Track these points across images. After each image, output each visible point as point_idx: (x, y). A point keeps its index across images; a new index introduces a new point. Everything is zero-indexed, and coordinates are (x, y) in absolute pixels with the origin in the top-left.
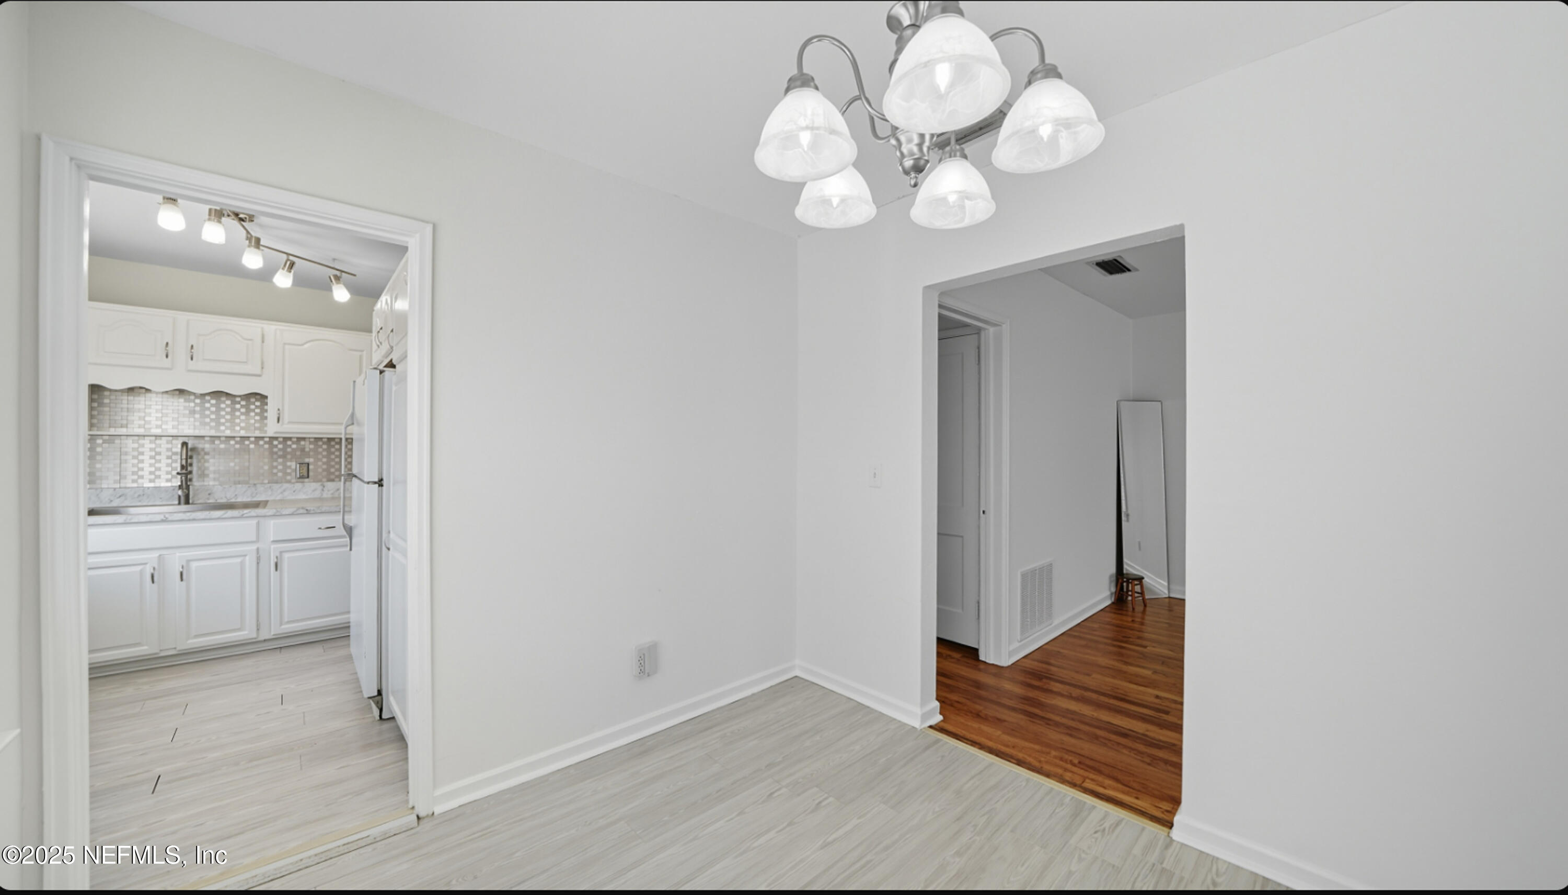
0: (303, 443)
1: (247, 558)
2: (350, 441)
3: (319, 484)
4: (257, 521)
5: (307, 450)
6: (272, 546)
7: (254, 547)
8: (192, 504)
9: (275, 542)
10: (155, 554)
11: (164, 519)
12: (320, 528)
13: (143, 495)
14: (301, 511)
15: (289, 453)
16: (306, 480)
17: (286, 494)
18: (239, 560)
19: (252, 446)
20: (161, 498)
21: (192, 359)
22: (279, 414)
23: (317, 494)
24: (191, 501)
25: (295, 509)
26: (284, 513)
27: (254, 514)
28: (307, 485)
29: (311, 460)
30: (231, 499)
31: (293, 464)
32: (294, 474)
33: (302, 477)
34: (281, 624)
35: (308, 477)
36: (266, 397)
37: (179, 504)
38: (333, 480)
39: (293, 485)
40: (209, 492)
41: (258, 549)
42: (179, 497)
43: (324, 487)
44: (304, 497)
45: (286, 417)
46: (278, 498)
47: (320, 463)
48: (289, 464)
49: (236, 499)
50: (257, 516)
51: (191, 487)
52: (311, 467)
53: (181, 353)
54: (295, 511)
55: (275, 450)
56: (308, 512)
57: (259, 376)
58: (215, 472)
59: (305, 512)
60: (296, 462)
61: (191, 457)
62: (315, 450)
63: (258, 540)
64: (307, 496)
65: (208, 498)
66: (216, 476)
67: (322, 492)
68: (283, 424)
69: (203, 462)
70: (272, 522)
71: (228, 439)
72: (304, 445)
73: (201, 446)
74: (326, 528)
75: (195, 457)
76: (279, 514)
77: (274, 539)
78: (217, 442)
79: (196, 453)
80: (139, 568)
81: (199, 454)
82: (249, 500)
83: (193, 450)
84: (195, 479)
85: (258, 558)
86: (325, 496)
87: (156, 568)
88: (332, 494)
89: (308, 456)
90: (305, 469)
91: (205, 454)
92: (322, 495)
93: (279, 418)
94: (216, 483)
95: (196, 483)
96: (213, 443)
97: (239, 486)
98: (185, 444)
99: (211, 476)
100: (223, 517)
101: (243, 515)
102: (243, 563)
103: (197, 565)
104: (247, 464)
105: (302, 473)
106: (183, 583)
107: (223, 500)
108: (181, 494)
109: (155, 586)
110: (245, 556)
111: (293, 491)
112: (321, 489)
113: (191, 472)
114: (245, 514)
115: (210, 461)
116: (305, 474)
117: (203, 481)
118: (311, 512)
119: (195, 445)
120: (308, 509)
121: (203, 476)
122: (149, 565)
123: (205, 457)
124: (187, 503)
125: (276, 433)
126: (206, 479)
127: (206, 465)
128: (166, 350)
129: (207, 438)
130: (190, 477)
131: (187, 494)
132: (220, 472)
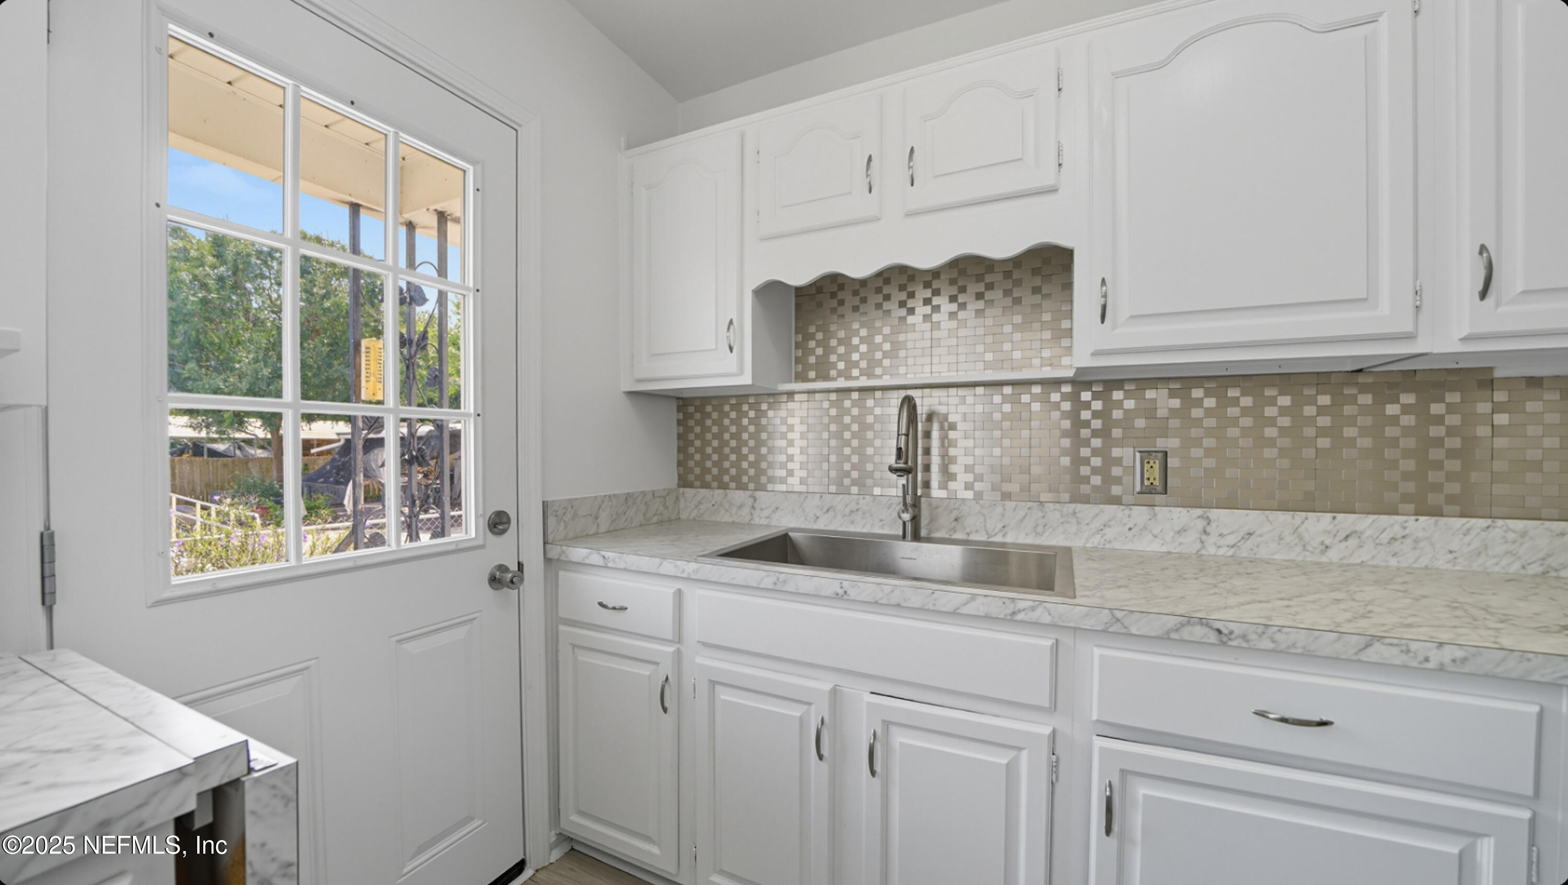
0: (1150, 394)
1: (1025, 754)
3: (1198, 511)
4: (1049, 643)
5: (1162, 413)
6: (1099, 742)
7: (1043, 726)
8: (929, 540)
9: (1105, 727)
10: (825, 684)
11: (841, 592)
12: (1262, 714)
13: (858, 510)
14: (1199, 632)
15: (1117, 423)
16: (1159, 498)
17: (1110, 533)
18: (1001, 759)
19: (1036, 407)
20: (882, 521)
21: (912, 183)
22: (1102, 297)
23: (1189, 544)
24: (923, 533)
25: (1172, 621)
26: (1134, 630)
27: (1047, 619)
28: (1162, 512)
29: (1172, 442)
30: (995, 535)
31: (1127, 454)
32: (1129, 480)
33: (1149, 490)
35: (1165, 490)
36: (1068, 254)
37: (905, 537)
38: (1236, 504)
39: (1127, 512)
40: (954, 514)
41: (1054, 734)
42: (904, 523)
43: (1209, 521)
44: (1155, 546)
45: (1121, 309)
46: (1095, 541)
47: (1197, 453)
48: (1117, 452)
49: (1004, 536)
50: (1053, 626)
51: (923, 500)
52: (1172, 462)
53: (892, 170)
54: (1176, 629)
55: (1084, 415)
56: (1223, 638)
57: (1050, 191)
58: (968, 469)
59: (1213, 638)
60: (1134, 448)
61: (927, 435)
62: (1181, 413)
63: (1054, 707)
64: (1164, 549)
65: (954, 530)
66: (970, 478)
67: (1204, 537)
68: (1114, 328)
69: (946, 444)
70: (1097, 652)
71: (989, 390)
72: (1154, 400)
73: (943, 409)
74: (1284, 720)
75: (935, 434)
76: (1124, 631)
77: (1102, 719)
78: (970, 400)
79: (936, 426)
80: (796, 712)
81: (942, 428)
82: (1029, 540)
83: (930, 417)
84: (934, 484)
85: (1054, 768)
86: (1212, 550)
87: (826, 720)
88: (1232, 547)
89: (1164, 432)
90: (1157, 467)
91: (953, 427)
92: (1204, 547)
93: (1104, 308)
94: (969, 495)
95: (937, 492)
96: (963, 401)
97: (1010, 505)
98: (909, 404)
99: (963, 477)
100: (964, 610)
101: (1014, 613)
102: (1011, 769)
103: (900, 738)
104: (1025, 452)
105: (1148, 479)
106: (876, 781)
107: (981, 537)
108: (907, 516)
109: (824, 765)
110: (1020, 749)
111: (1130, 529)
112: (1205, 532)
113: (927, 468)
114: (1020, 611)
115: (962, 443)
116: (1157, 483)
117: (946, 488)
118: (1230, 643)
119: (933, 408)
120: (1225, 631)
121: (948, 475)
122: (813, 706)
123: (952, 435)
124: (916, 537)
125: (1096, 354)
126: (952, 485)
127: (952, 452)
128: (867, 176)
129: (953, 391)
130: (925, 479)
131: (915, 519)
132: (978, 469)
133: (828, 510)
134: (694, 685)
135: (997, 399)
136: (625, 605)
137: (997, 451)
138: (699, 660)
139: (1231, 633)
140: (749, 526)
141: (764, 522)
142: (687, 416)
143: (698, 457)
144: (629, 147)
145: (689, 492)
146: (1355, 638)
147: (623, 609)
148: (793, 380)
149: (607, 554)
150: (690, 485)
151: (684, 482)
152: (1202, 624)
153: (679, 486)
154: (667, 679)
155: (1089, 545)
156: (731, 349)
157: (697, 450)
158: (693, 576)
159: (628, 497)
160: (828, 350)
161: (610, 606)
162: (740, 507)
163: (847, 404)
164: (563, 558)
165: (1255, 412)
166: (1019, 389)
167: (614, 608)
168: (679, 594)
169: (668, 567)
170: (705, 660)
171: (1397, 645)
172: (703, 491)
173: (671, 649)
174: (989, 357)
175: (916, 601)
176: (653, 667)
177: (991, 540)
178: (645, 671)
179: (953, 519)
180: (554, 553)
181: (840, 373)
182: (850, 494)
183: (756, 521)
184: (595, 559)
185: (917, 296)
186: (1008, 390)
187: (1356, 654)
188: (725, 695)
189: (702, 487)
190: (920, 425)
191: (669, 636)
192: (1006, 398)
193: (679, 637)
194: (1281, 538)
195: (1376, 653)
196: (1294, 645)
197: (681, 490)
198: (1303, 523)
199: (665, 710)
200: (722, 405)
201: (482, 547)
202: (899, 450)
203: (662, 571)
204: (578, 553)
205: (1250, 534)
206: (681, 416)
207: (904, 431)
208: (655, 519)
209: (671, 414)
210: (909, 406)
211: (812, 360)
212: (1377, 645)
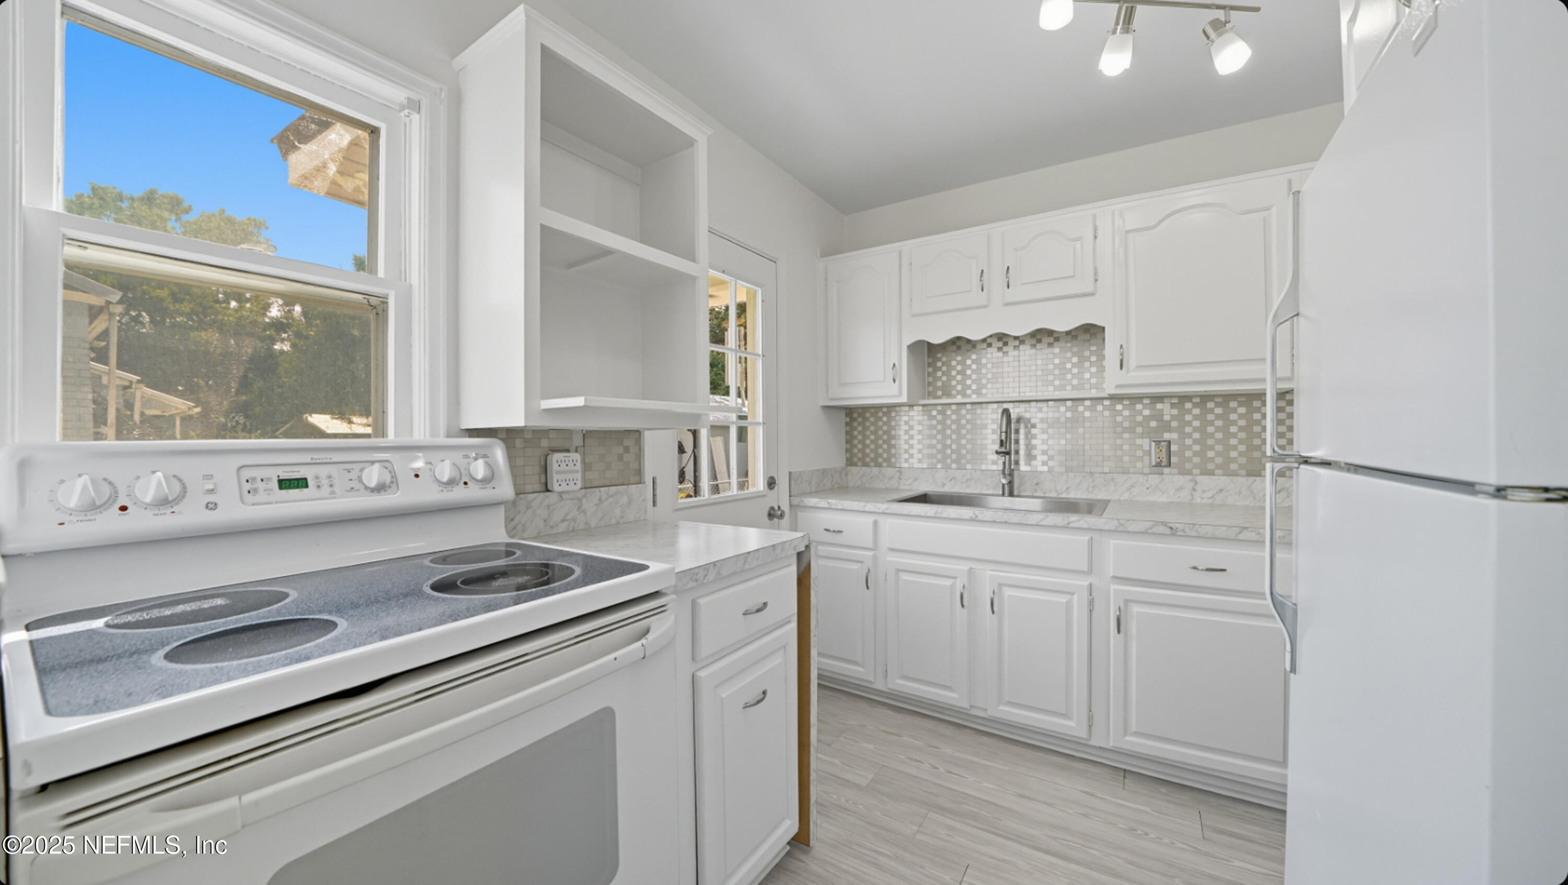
0: (1159, 406)
1: (1075, 596)
2: (1287, 397)
3: (1190, 477)
4: (1087, 538)
5: (1167, 418)
6: (1114, 587)
7: (1084, 582)
8: (1019, 496)
9: (1117, 579)
10: (964, 567)
11: (974, 516)
12: (1195, 568)
13: (971, 479)
14: (1161, 529)
15: (1139, 424)
16: (1166, 470)
17: (1135, 491)
18: (1063, 599)
19: (1088, 415)
20: (987, 485)
21: (1008, 287)
22: (1122, 354)
23: (1184, 497)
24: (1016, 493)
25: (1148, 524)
26: (1130, 529)
27: (1085, 526)
28: (1168, 478)
29: (1173, 436)
30: (1062, 493)
31: (1145, 443)
32: (1146, 459)
33: (1159, 465)
34: (1126, 733)
35: (1169, 464)
36: (1103, 328)
37: (1003, 495)
38: (1211, 473)
39: (1145, 478)
40: (1035, 481)
41: (1091, 585)
42: (1003, 485)
43: (1196, 483)
44: (1163, 499)
45: (1132, 361)
46: (1126, 496)
47: (1188, 442)
48: (1139, 441)
49: (1068, 494)
50: (1089, 529)
51: (1015, 472)
52: (1174, 448)
53: (996, 279)
54: (1151, 528)
55: (1119, 419)
56: (1173, 532)
57: (1092, 294)
58: (1044, 453)
59: (1168, 531)
60: (1150, 439)
61: (1017, 431)
62: (1179, 418)
63: (1090, 572)
64: (1169, 500)
65: (1036, 490)
66: (1045, 458)
67: (1193, 493)
68: (1128, 372)
69: (1030, 437)
70: (1112, 542)
71: (1057, 404)
72: (1162, 410)
73: (1027, 415)
74: (1208, 570)
75: (1022, 431)
76: (1124, 530)
77: (1116, 575)
78: (1045, 409)
79: (1022, 426)
80: (948, 582)
81: (1026, 427)
82: (1084, 496)
83: (1019, 420)
84: (1022, 462)
85: (1091, 602)
86: (1198, 500)
87: (966, 585)
88: (1211, 498)
89: (1169, 429)
90: (1164, 450)
91: (1034, 426)
92: (1193, 499)
93: (1122, 361)
94: (1045, 469)
95: (1023, 467)
96: (1040, 410)
97: (1071, 474)
98: (1006, 412)
99: (1041, 458)
100: (1042, 523)
101: (1069, 523)
102: (1068, 605)
103: (1008, 592)
104: (1081, 442)
105: (1159, 458)
106: (995, 617)
107: (1054, 495)
108: (1004, 481)
109: (965, 611)
110: (1072, 594)
111: (1148, 488)
112: (1194, 489)
113: (1017, 452)
114: (1072, 522)
115: (1040, 436)
116: (1164, 460)
117: (1030, 465)
118: (1177, 534)
119: (1021, 414)
120: (1174, 527)
121: (1030, 457)
122: (958, 580)
123: (1034, 431)
124: (1011, 494)
125: (1118, 386)
126: (1034, 463)
127: (1034, 442)
128: (981, 281)
129: (1033, 404)
130: (1016, 459)
131: (1011, 483)
132: (1050, 453)
133: (951, 480)
134: (886, 573)
135: (1063, 409)
136: (842, 530)
137: (1063, 442)
138: (888, 558)
139: (1177, 528)
140: (897, 490)
141: (906, 487)
142: (853, 419)
143: (860, 446)
144: (823, 256)
145: (854, 469)
146: (1235, 529)
147: (840, 532)
148: (927, 397)
149: (830, 501)
150: (855, 465)
151: (850, 462)
152: (1163, 525)
153: (847, 465)
154: (869, 570)
155: (1122, 498)
156: (894, 381)
157: (860, 442)
158: (886, 511)
159: (824, 471)
160: (951, 378)
161: (832, 530)
162: (891, 478)
163: (963, 412)
164: (802, 504)
165: (1224, 417)
166: (1077, 403)
167: (834, 531)
168: (876, 523)
169: (870, 507)
170: (892, 558)
171: (1254, 531)
172: (864, 468)
173: (871, 553)
174: (1057, 383)
175: (1016, 520)
176: (859, 564)
177: (1061, 496)
178: (855, 566)
179: (1035, 483)
180: (796, 501)
181: (958, 393)
182: (966, 469)
183: (902, 487)
184: (823, 503)
185: (1009, 344)
186: (1069, 403)
187: (1236, 536)
188: (905, 577)
189: (863, 466)
190: (1013, 425)
191: (871, 546)
192: (1068, 409)
193: (875, 548)
194: (1240, 493)
195: (1245, 535)
196: (1207, 533)
197: (849, 468)
198: (1253, 483)
199: (868, 588)
200: (877, 413)
201: (765, 496)
202: (1002, 441)
203: (867, 509)
204: (812, 501)
205: (1221, 490)
206: (848, 419)
207: (1004, 430)
208: (836, 486)
209: (842, 418)
210: (1007, 414)
211: (939, 384)
212: (1245, 532)
